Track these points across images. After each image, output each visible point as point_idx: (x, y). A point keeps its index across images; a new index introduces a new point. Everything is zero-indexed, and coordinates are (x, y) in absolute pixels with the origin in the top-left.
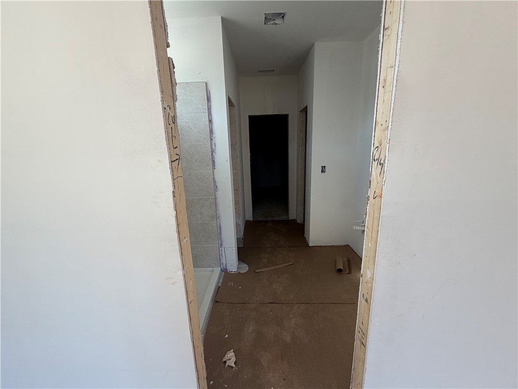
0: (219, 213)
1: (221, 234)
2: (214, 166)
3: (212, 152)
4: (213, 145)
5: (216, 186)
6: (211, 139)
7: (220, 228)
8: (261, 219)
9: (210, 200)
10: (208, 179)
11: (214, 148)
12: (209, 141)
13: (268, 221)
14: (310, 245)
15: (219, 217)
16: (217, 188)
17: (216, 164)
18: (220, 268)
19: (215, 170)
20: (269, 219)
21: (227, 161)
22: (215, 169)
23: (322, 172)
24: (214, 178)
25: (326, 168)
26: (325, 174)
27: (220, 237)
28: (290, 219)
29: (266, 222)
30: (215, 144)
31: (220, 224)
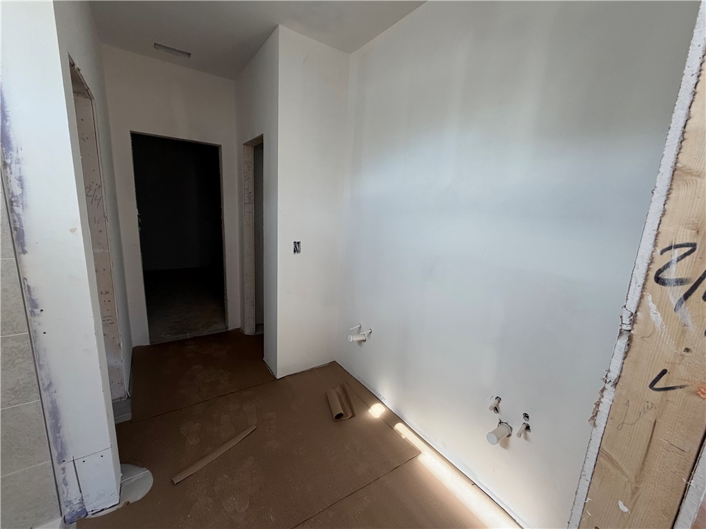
0: (48, 374)
1: (57, 428)
3: (9, 204)
4: (14, 183)
5: (32, 301)
7: (55, 413)
8: (169, 338)
13: (187, 340)
14: (278, 377)
15: (50, 384)
16: (34, 307)
18: (60, 520)
21: (73, 231)
22: (24, 252)
23: (295, 251)
24: (23, 280)
25: (301, 244)
26: (299, 254)
27: (56, 438)
28: (229, 329)
29: (182, 343)
31: (54, 402)
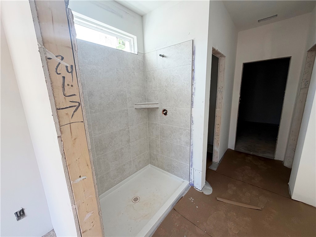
0: (192, 142)
1: (192, 158)
2: (193, 105)
3: (192, 95)
4: (194, 89)
5: (192, 121)
6: (192, 85)
7: (192, 153)
8: (242, 150)
9: (187, 131)
10: (187, 115)
11: (194, 91)
12: (191, 86)
13: (250, 154)
15: (192, 144)
16: (193, 122)
17: (194, 104)
18: (189, 182)
19: (193, 109)
20: (251, 153)
22: (193, 107)
24: (191, 115)
27: (191, 160)
28: (275, 159)
30: (195, 88)
31: (192, 150)
